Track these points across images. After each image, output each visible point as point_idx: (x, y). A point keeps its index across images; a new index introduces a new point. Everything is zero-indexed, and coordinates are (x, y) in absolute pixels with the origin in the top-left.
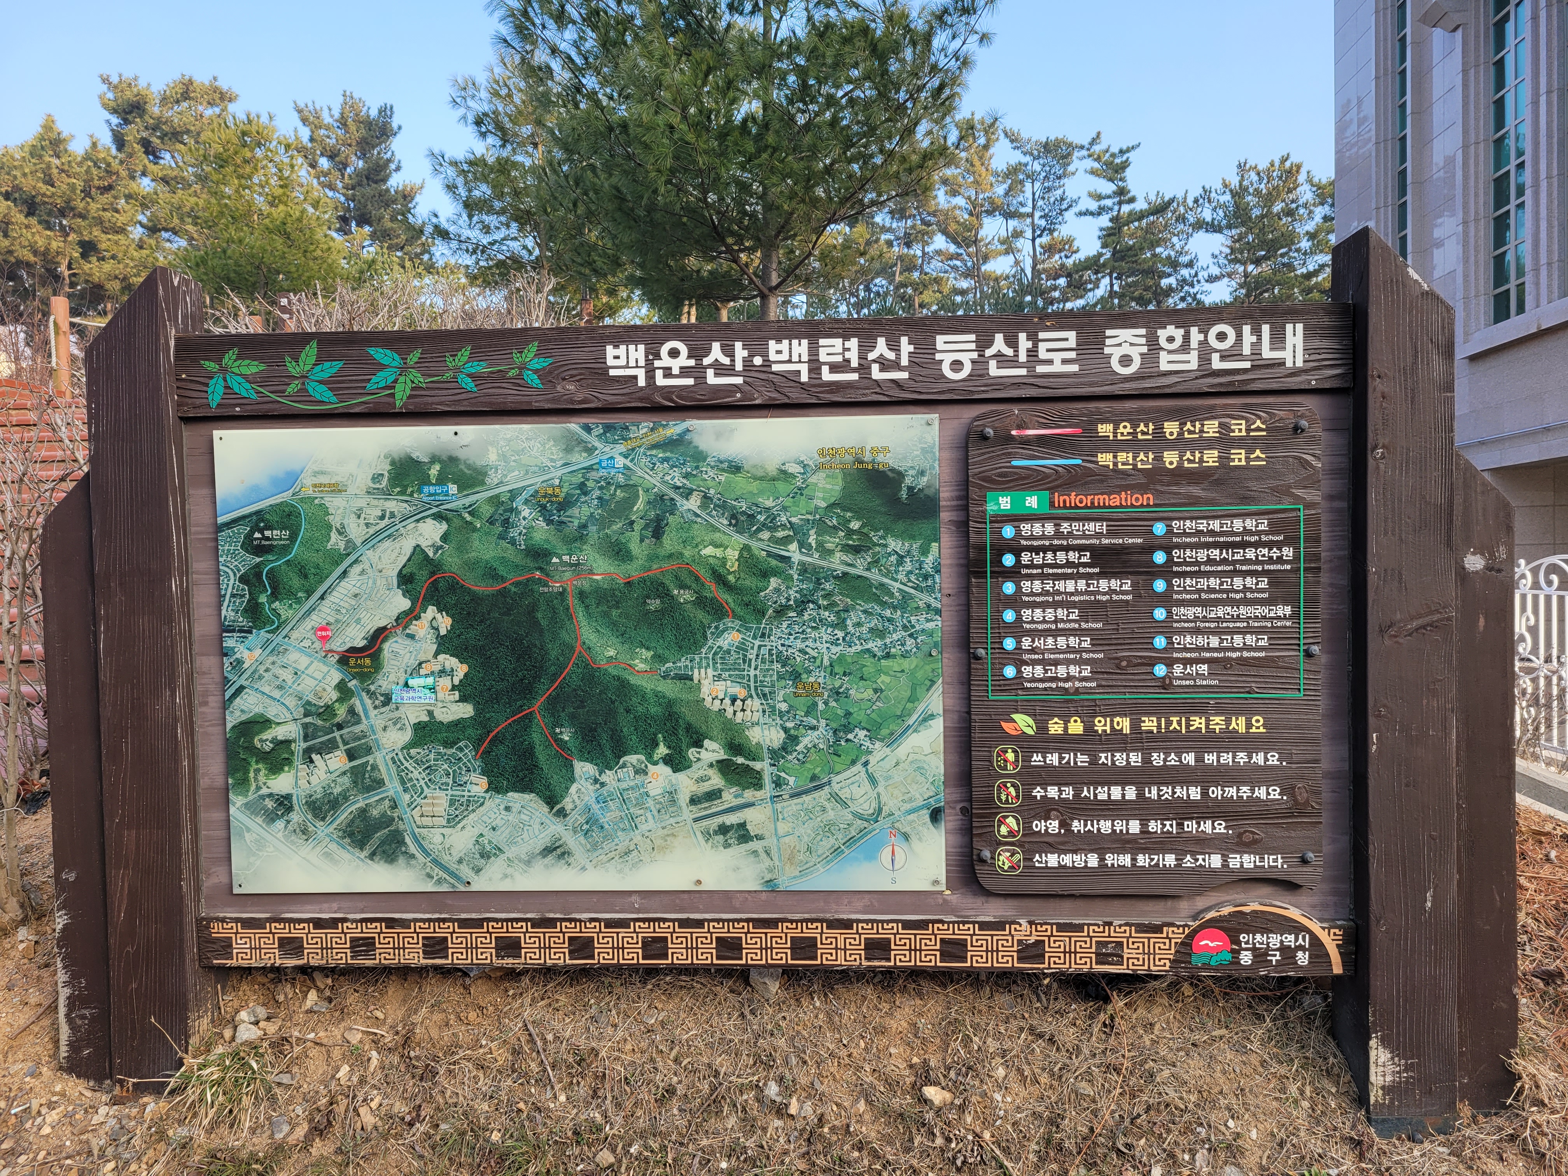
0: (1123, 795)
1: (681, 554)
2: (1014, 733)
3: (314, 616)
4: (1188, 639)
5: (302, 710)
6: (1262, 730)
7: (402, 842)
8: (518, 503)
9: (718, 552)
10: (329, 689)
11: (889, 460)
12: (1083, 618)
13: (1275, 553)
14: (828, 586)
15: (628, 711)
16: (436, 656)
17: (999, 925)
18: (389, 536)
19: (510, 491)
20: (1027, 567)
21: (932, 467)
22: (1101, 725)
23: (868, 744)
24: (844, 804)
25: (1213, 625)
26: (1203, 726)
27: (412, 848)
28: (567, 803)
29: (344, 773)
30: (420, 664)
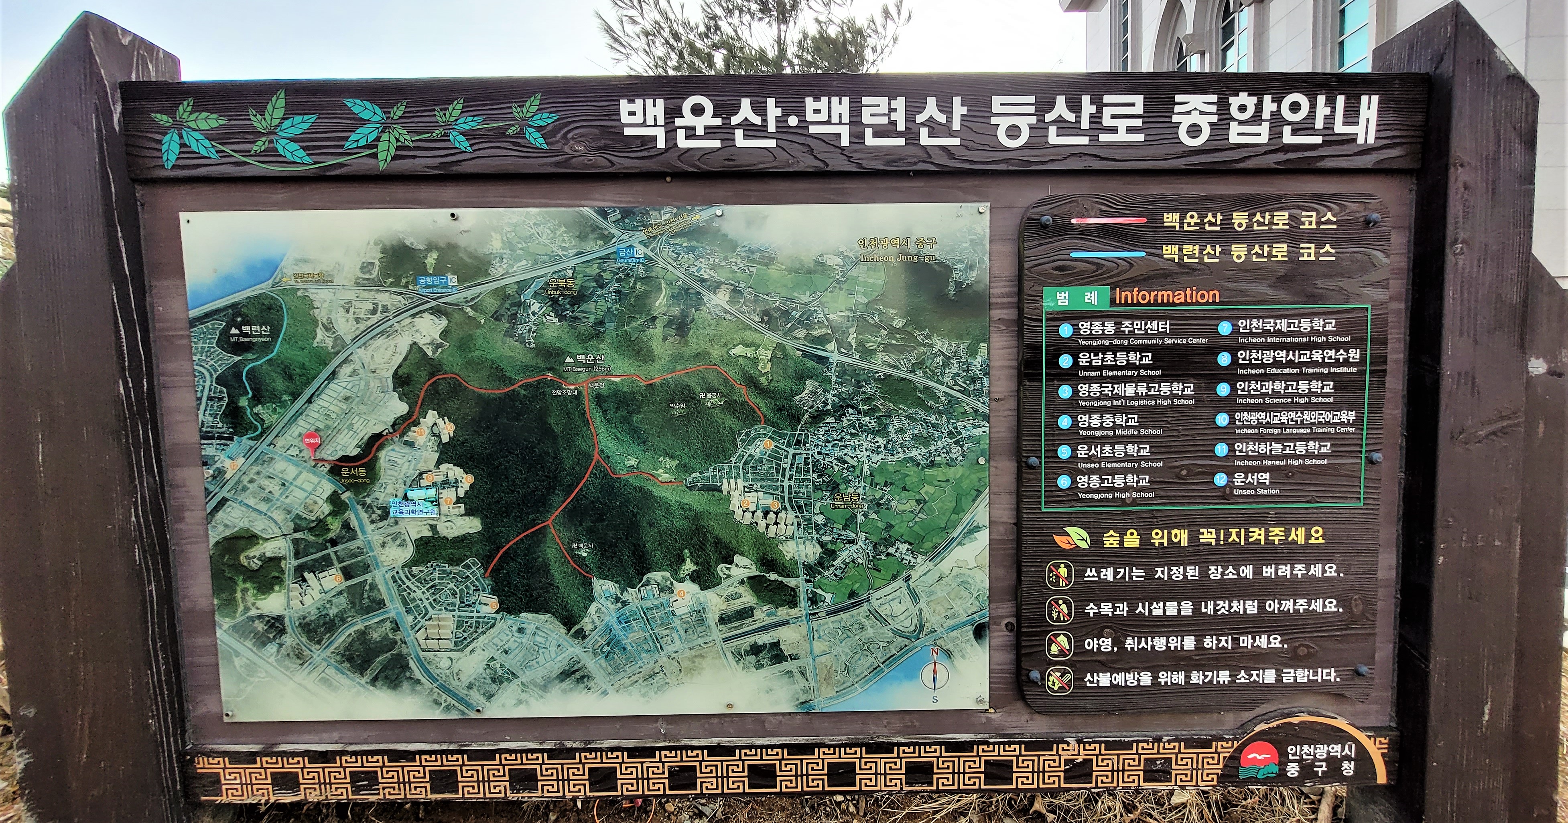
0: (1179, 611)
1: (708, 353)
2: (1067, 547)
3: (300, 422)
4: (1251, 446)
5: (292, 525)
6: (1321, 541)
7: (406, 667)
8: (527, 296)
9: (750, 352)
10: (320, 502)
11: (937, 252)
12: (1142, 424)
13: (1342, 355)
14: (869, 389)
15: (651, 525)
16: (438, 464)
17: (1045, 745)
18: (382, 333)
19: (518, 283)
20: (1085, 368)
21: (982, 261)
22: (1158, 538)
23: (909, 558)
24: (884, 621)
25: (1276, 431)
26: (1262, 538)
27: (418, 674)
28: (586, 624)
29: (340, 593)
30: (421, 474)
